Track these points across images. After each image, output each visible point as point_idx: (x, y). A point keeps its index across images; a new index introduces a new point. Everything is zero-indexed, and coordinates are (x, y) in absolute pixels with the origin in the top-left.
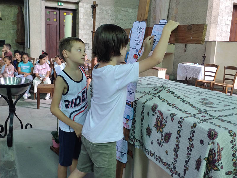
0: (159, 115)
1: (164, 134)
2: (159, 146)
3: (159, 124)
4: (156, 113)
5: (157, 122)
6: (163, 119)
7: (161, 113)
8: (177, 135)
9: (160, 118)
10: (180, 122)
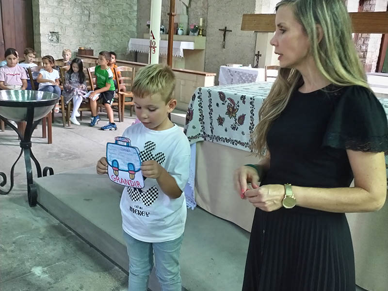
0: (230, 102)
1: (237, 118)
2: (234, 130)
3: (231, 110)
4: (226, 101)
5: (228, 110)
6: (234, 104)
7: (231, 100)
8: (251, 115)
9: (231, 105)
10: (251, 103)
